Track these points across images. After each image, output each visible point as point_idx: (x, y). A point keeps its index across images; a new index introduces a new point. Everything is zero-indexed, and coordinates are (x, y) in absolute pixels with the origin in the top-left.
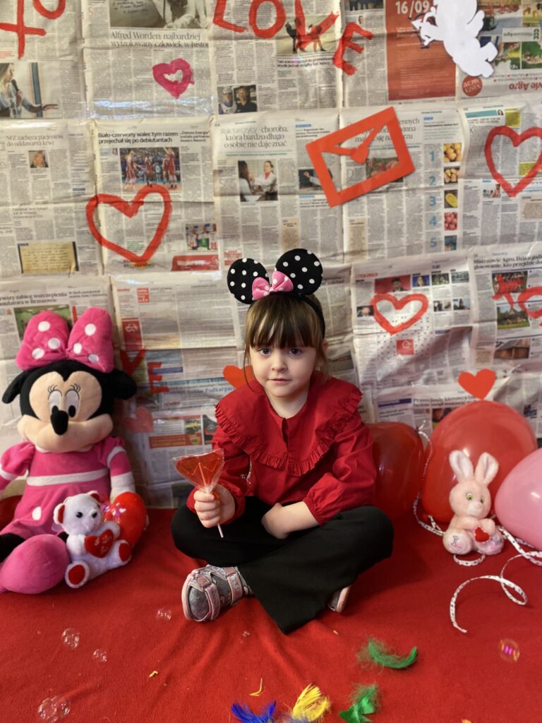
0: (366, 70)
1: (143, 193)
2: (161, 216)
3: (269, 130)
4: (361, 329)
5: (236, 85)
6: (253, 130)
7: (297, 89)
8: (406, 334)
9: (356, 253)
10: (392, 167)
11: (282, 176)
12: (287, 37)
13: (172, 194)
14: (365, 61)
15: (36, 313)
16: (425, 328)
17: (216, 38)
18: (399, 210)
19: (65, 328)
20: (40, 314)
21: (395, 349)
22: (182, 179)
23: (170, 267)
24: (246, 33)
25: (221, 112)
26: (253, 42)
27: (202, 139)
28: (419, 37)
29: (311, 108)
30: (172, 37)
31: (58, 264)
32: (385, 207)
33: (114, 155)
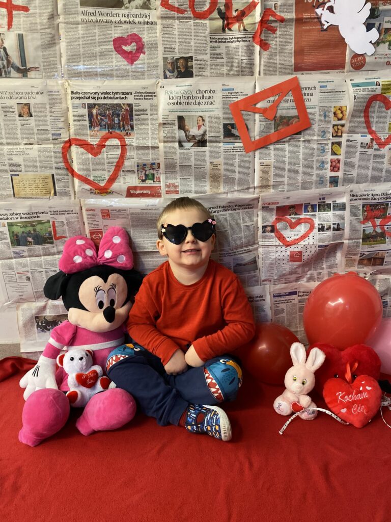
0: (278, 46)
1: (105, 139)
2: (119, 156)
3: (201, 92)
4: (264, 241)
5: (177, 56)
6: (189, 92)
7: (224, 61)
8: (297, 247)
9: (264, 187)
10: (294, 123)
11: (211, 128)
12: (218, 18)
13: (127, 139)
14: (278, 40)
16: (311, 243)
17: (162, 18)
18: (298, 156)
21: (289, 258)
22: (135, 128)
23: (125, 194)
24: (186, 14)
25: (165, 77)
26: (192, 22)
27: (151, 97)
28: (320, 22)
29: (234, 75)
30: (129, 16)
31: (42, 190)
32: (287, 153)
33: (83, 109)
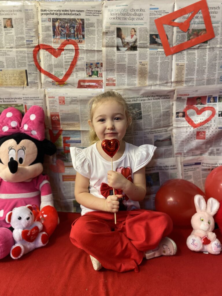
1: (64, 44)
2: (73, 57)
3: (135, 10)
4: (177, 124)
6: (126, 10)
8: (202, 128)
9: (178, 82)
10: (202, 34)
11: (140, 37)
13: (80, 45)
15: (6, 108)
16: (213, 125)
18: (204, 59)
19: (20, 116)
20: (8, 109)
21: (195, 136)
22: (85, 37)
23: (77, 86)
31: (18, 82)
32: (196, 57)
33: (49, 22)
